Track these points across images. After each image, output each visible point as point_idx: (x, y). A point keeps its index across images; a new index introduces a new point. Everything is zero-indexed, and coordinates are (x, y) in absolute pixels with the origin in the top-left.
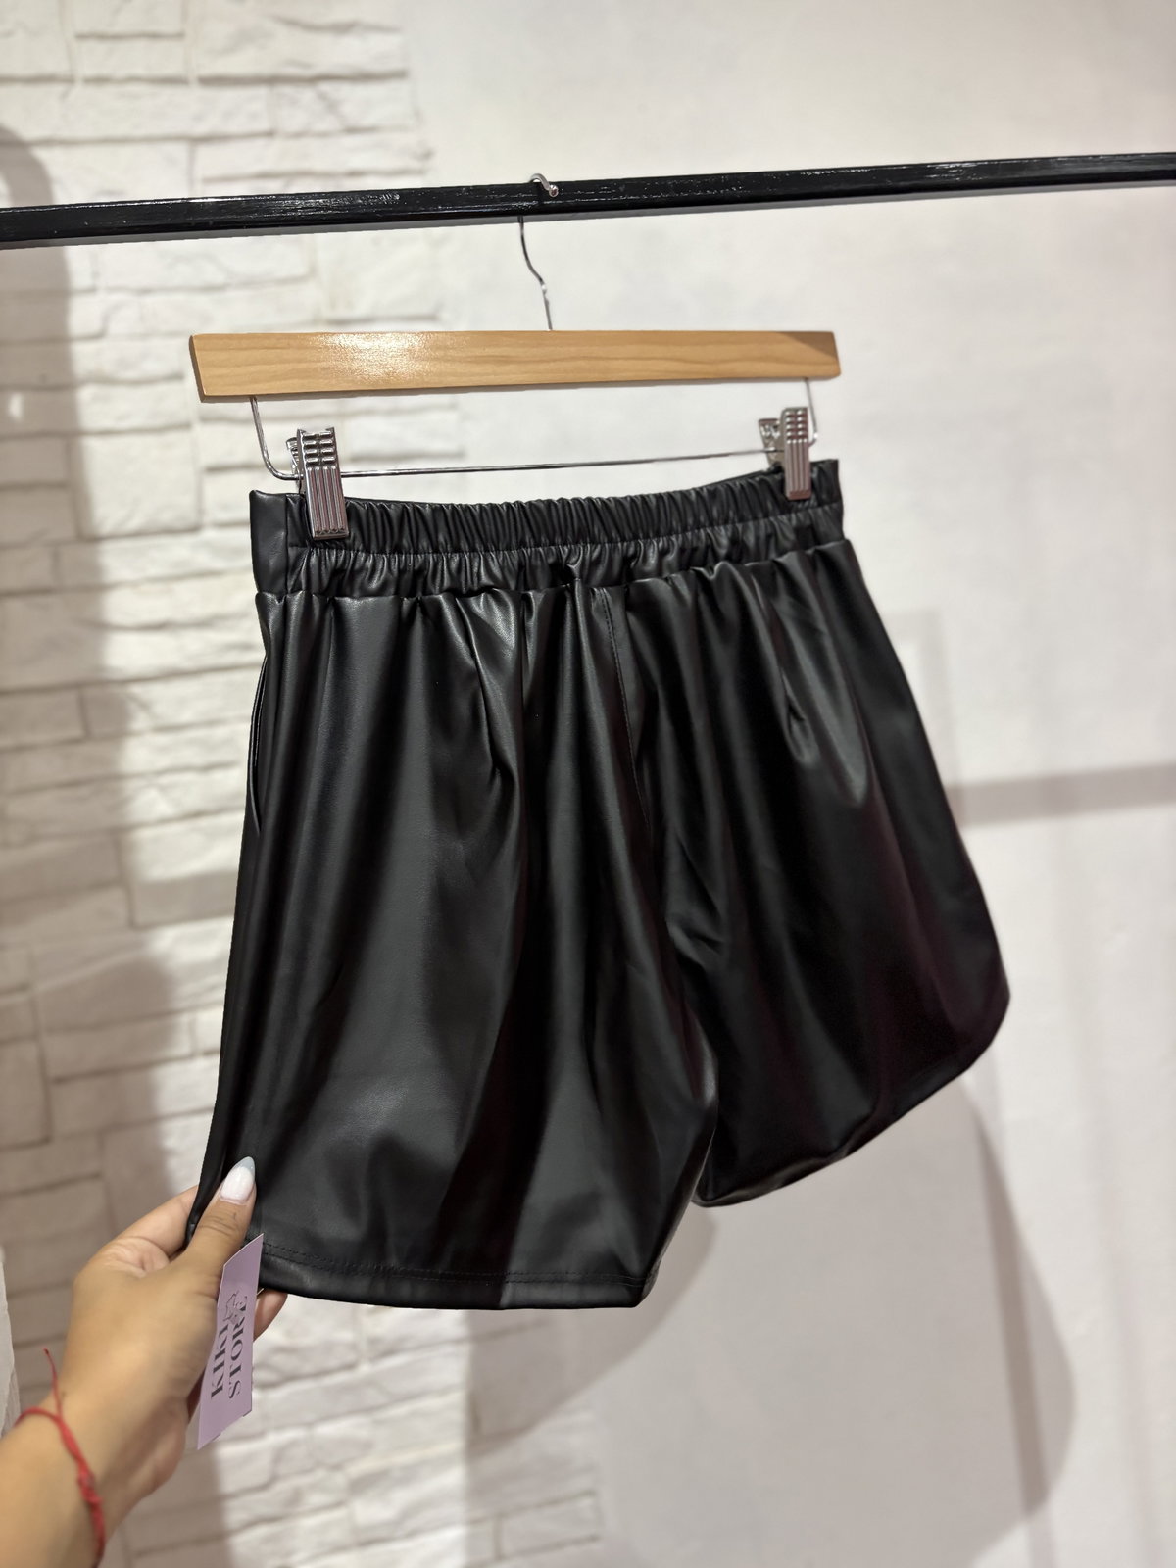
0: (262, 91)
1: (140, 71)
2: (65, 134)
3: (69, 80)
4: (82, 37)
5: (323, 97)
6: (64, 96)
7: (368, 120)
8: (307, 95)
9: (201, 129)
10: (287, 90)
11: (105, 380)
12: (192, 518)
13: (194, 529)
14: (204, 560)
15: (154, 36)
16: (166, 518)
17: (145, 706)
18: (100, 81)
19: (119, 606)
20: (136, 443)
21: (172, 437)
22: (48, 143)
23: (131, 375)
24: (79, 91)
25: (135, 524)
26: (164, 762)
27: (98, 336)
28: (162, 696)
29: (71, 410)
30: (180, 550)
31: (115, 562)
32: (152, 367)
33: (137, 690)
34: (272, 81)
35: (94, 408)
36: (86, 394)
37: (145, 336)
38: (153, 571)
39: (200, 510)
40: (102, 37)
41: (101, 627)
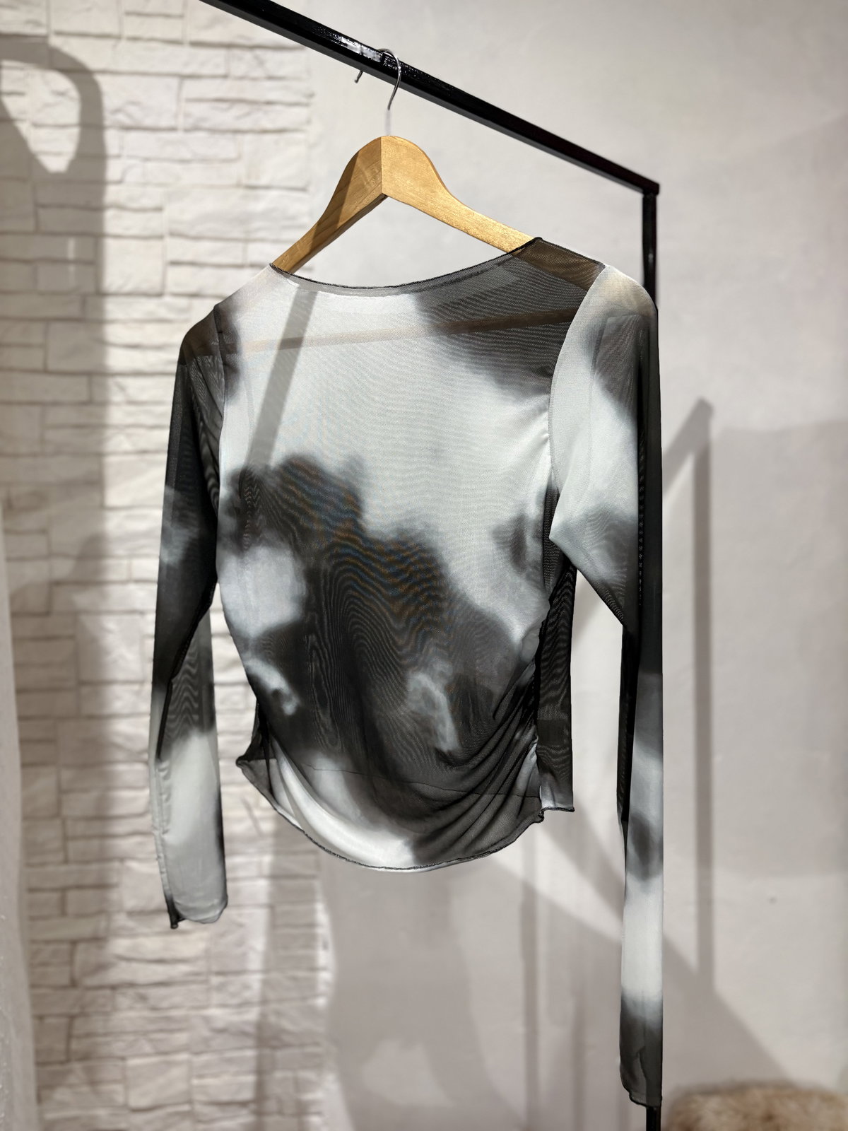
0: (222, 53)
1: (158, 35)
2: (113, 67)
3: (118, 38)
4: (128, 14)
5: (256, 58)
6: (115, 46)
7: (281, 73)
8: (248, 55)
9: (188, 71)
10: (237, 52)
11: (121, 207)
12: (158, 289)
13: (160, 295)
14: (163, 313)
15: (167, 16)
16: (145, 287)
17: (122, 389)
18: (135, 39)
19: (114, 333)
20: (134, 244)
21: (153, 243)
22: (104, 72)
23: (135, 205)
24: (123, 44)
25: (128, 288)
26: (130, 420)
27: (120, 182)
28: (132, 384)
29: (100, 222)
30: (150, 306)
31: (113, 308)
32: (146, 202)
33: (120, 380)
34: (229, 46)
35: (113, 222)
36: (109, 214)
37: (145, 184)
38: (137, 315)
39: (163, 285)
40: (139, 14)
41: (102, 343)
